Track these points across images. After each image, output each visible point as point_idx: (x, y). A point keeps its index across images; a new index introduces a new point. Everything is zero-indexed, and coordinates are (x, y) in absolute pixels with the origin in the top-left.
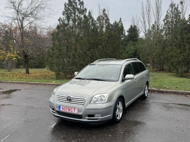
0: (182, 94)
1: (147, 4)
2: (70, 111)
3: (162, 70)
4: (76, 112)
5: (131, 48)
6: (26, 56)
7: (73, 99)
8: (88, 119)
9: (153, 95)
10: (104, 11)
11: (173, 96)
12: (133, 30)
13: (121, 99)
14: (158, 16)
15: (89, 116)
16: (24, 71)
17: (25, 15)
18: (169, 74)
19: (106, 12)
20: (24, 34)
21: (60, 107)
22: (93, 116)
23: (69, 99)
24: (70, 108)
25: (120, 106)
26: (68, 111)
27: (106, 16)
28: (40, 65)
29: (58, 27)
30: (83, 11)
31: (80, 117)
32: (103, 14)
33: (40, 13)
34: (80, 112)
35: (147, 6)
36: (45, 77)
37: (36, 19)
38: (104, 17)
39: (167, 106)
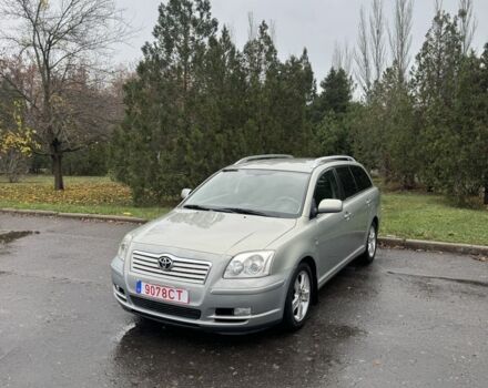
0: (466, 252)
1: (373, 14)
2: (168, 298)
3: (410, 187)
4: (183, 300)
5: (330, 127)
6: (56, 144)
7: (176, 264)
8: (217, 320)
9: (390, 253)
10: (264, 27)
11: (441, 257)
12: (338, 82)
13: (307, 265)
14: (402, 45)
15: (220, 311)
16: (50, 181)
17: (56, 36)
18: (428, 198)
19: (268, 32)
20: (51, 84)
21: (139, 284)
22: (230, 311)
23: (166, 265)
24: (168, 290)
25: (304, 285)
26: (160, 297)
27: (268, 41)
28: (92, 169)
29: (142, 68)
30: (207, 28)
31: (195, 313)
32: (260, 35)
33: (96, 31)
34: (196, 299)
35: (374, 19)
36: (105, 200)
37: (84, 45)
38: (263, 44)
39: (426, 286)
